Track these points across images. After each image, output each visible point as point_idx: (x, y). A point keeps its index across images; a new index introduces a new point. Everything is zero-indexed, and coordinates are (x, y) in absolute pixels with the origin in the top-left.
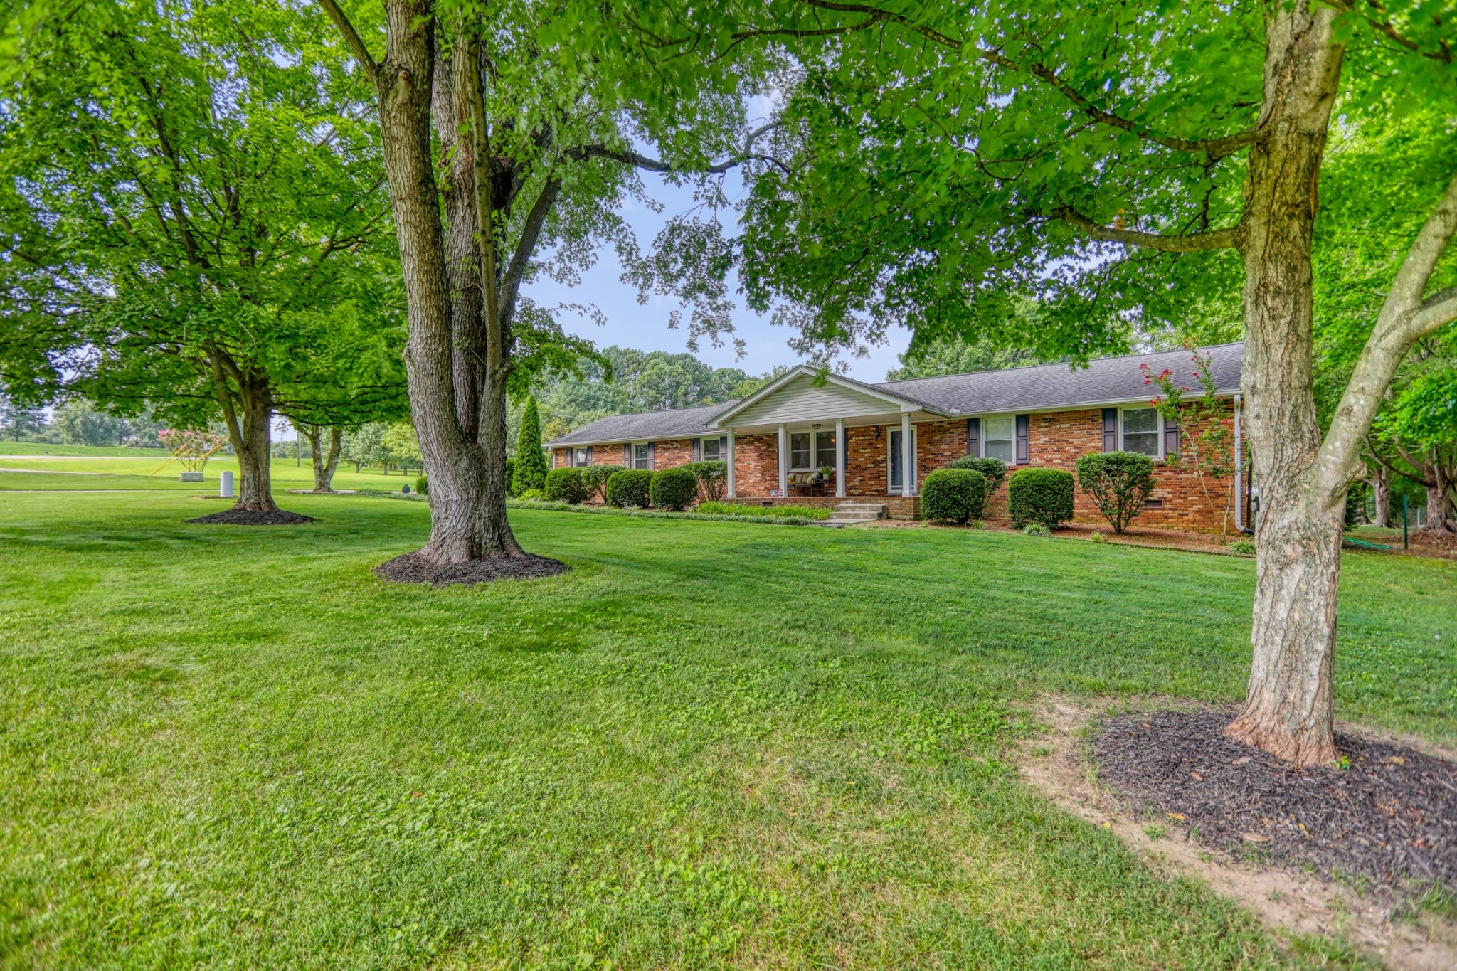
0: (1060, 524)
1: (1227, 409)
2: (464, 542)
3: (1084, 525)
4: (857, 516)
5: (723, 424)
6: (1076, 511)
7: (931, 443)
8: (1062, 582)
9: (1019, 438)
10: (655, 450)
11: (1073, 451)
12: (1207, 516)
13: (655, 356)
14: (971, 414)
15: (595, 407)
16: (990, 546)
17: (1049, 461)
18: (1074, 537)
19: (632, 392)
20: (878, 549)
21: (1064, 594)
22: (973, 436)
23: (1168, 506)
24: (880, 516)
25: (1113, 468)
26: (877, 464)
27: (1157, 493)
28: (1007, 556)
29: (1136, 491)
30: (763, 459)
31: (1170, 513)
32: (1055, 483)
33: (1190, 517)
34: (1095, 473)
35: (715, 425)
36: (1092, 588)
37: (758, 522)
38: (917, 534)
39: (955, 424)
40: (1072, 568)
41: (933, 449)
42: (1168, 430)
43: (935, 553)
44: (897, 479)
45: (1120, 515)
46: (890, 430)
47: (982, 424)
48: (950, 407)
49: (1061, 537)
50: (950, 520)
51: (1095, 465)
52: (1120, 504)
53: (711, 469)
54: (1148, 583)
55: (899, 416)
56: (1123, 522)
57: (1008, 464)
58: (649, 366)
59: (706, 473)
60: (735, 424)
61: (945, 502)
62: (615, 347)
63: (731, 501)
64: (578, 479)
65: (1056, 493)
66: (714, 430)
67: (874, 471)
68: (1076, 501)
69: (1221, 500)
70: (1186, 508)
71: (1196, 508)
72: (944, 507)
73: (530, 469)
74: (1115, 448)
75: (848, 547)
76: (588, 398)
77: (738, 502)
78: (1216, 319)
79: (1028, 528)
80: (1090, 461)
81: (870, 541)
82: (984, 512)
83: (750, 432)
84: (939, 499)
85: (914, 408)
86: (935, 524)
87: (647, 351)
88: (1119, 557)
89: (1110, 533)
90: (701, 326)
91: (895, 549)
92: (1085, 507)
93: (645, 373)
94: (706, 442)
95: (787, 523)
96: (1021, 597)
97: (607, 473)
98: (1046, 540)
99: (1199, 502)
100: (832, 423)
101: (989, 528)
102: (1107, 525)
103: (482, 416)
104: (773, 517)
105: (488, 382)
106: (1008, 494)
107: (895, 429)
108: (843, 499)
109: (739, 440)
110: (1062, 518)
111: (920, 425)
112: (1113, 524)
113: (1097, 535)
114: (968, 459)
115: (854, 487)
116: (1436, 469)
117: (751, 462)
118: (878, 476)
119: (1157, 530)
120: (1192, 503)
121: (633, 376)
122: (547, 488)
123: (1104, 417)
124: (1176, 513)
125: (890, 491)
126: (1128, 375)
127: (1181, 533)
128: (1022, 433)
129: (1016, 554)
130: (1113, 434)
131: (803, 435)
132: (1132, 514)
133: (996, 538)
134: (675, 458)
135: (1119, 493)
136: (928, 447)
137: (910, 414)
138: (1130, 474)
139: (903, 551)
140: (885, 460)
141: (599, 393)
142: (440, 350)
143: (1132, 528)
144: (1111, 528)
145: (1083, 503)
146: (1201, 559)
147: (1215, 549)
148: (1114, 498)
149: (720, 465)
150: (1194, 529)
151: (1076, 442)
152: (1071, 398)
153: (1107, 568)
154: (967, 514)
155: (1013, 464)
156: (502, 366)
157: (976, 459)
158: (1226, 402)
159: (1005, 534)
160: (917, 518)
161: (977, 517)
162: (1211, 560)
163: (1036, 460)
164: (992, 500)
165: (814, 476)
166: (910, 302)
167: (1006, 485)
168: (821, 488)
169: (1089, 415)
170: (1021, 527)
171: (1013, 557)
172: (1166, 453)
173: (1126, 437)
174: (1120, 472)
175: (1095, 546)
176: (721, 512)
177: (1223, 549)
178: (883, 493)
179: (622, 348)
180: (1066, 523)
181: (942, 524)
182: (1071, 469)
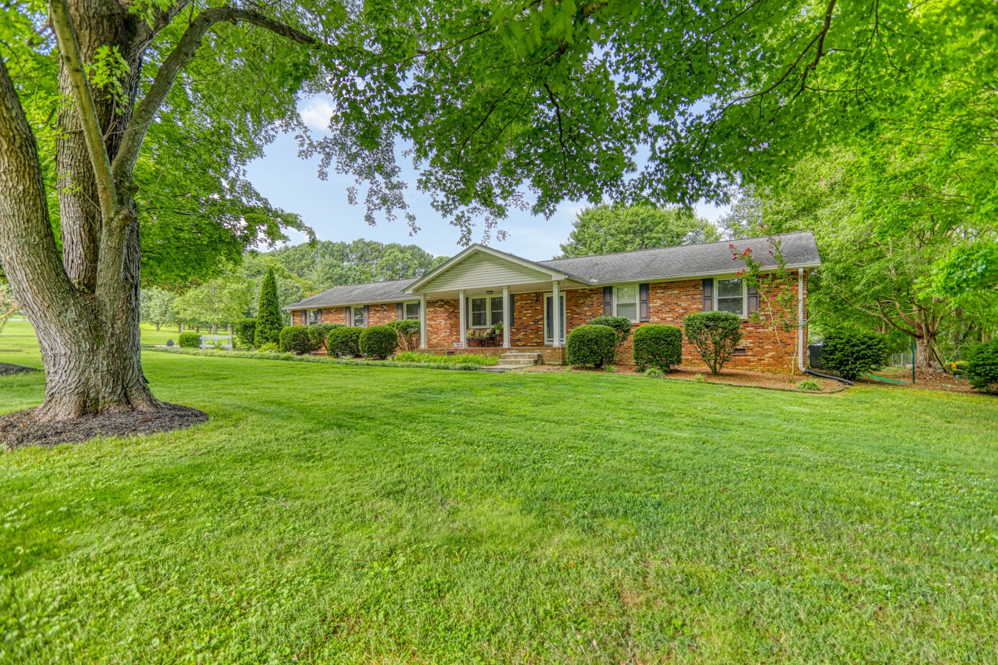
0: (672, 368)
1: (793, 279)
2: (74, 398)
3: (689, 368)
4: (517, 363)
5: (417, 291)
6: (683, 357)
7: (576, 306)
8: (674, 420)
9: (642, 302)
10: (369, 311)
11: (681, 311)
12: (779, 360)
13: (392, 246)
14: (607, 283)
15: (346, 282)
16: (617, 387)
17: (664, 319)
18: (682, 378)
19: (375, 273)
20: (526, 391)
21: (676, 433)
22: (608, 299)
23: (750, 353)
24: (536, 362)
25: (711, 324)
26: (536, 322)
27: (743, 343)
28: (630, 396)
29: (728, 342)
30: (451, 318)
31: (752, 359)
32: (668, 336)
33: (766, 361)
34: (697, 328)
35: (410, 291)
36: (699, 426)
37: (438, 368)
38: (560, 378)
39: (594, 291)
40: (682, 406)
41: (578, 311)
42: (750, 295)
43: (571, 394)
44: (551, 334)
45: (716, 360)
46: (546, 296)
47: (615, 291)
48: (591, 278)
49: (672, 377)
50: (588, 365)
51: (698, 322)
52: (716, 352)
53: (409, 326)
54: (742, 419)
55: (551, 284)
56: (718, 366)
57: (633, 322)
58: (387, 254)
59: (405, 329)
60: (426, 291)
61: (585, 351)
62: (362, 239)
63: (423, 351)
64: (306, 334)
65: (669, 344)
66: (409, 296)
67: (534, 327)
68: (683, 349)
69: (788, 349)
70: (763, 355)
71: (770, 354)
72: (583, 355)
73: (268, 326)
74: (712, 309)
75: (501, 390)
76: (341, 277)
77: (428, 351)
78: (780, 217)
79: (648, 371)
80: (694, 319)
81: (521, 384)
82: (616, 358)
83: (441, 297)
84: (580, 349)
85: (562, 277)
86: (577, 368)
87: (385, 243)
88: (718, 395)
89: (708, 375)
90: (377, 202)
91: (539, 391)
92: (690, 354)
93: (384, 259)
94: (408, 305)
95: (461, 369)
96: (638, 438)
97: (328, 329)
98: (661, 381)
99: (773, 350)
100: (500, 290)
101: (618, 371)
102: (706, 368)
103: (100, 266)
104: (450, 365)
105: (104, 230)
106: (632, 345)
107: (549, 295)
108: (509, 349)
109: (430, 304)
110: (673, 363)
111: (568, 292)
112: (711, 367)
113: (699, 376)
114: (603, 317)
115: (519, 340)
116: (923, 326)
117: (442, 321)
118: (537, 331)
119: (742, 372)
120: (767, 351)
121: (375, 261)
122: (281, 341)
123: (704, 286)
124: (756, 359)
125: (546, 343)
126: (721, 255)
127: (759, 373)
128: (644, 298)
129: (638, 394)
130: (710, 298)
131: (481, 299)
132: (725, 360)
133: (623, 380)
134: (384, 318)
135: (715, 343)
136: (575, 308)
137: (559, 282)
138: (724, 328)
139: (546, 393)
140: (542, 319)
141: (349, 273)
142: (21, 188)
143: (725, 370)
144: (709, 370)
145: (688, 350)
146: (778, 395)
147: (787, 386)
148: (712, 347)
149: (416, 323)
150: (768, 371)
151: (683, 305)
152: (679, 271)
153: (709, 405)
154: (602, 361)
155: (637, 321)
156: (117, 213)
157: (610, 318)
158: (793, 273)
159: (630, 376)
160: (564, 364)
161: (610, 362)
162: (786, 396)
163: (654, 319)
164: (621, 349)
165: (489, 331)
166: (538, 162)
167: (631, 338)
168: (493, 341)
169: (693, 284)
170: (642, 370)
171: (634, 396)
172: (749, 313)
173: (721, 301)
174: (716, 327)
175: (698, 386)
176: (413, 360)
177: (793, 386)
178: (540, 344)
179: (367, 240)
180: (676, 367)
181: (582, 368)
182: (679, 325)
